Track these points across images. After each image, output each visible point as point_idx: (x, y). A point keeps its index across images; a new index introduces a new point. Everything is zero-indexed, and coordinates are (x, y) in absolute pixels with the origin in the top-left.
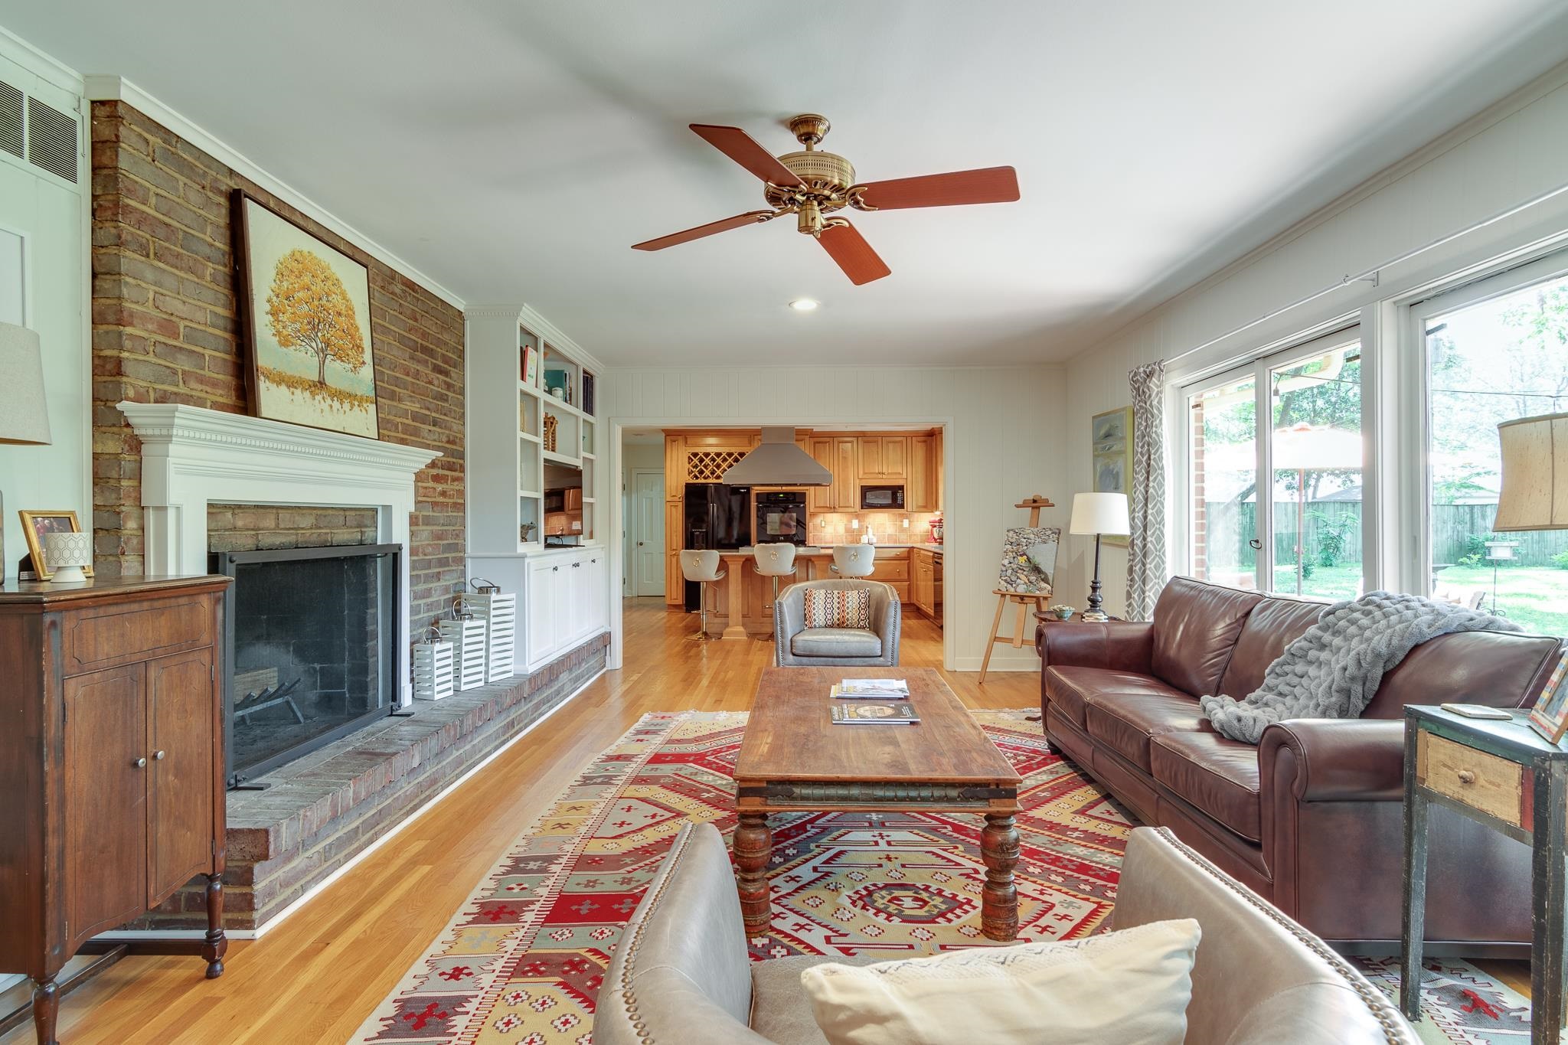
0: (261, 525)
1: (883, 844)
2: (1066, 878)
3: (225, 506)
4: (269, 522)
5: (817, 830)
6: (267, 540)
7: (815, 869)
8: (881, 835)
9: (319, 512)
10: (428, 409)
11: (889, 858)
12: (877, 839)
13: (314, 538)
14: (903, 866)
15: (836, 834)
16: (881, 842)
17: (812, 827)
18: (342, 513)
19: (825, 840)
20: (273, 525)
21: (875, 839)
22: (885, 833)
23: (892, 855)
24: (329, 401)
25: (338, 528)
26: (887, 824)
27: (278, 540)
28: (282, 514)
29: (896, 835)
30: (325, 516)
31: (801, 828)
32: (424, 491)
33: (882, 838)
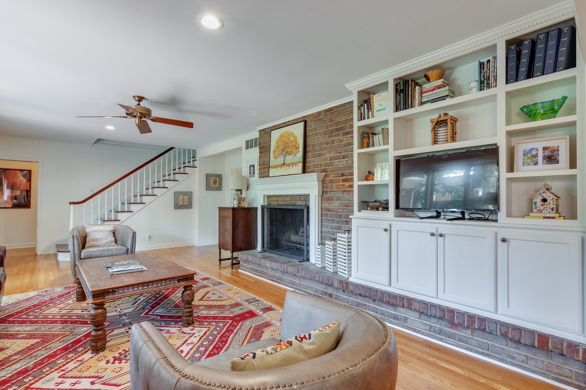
0: (279, 200)
1: (119, 310)
2: (47, 318)
3: (272, 196)
4: (280, 199)
5: (146, 308)
6: (280, 203)
7: (140, 299)
8: (120, 312)
9: (292, 196)
10: (340, 153)
11: (116, 307)
12: (121, 311)
13: (291, 203)
14: (110, 306)
15: (138, 308)
16: (120, 310)
17: (149, 308)
18: (299, 196)
19: (141, 306)
20: (281, 200)
21: (122, 311)
22: (119, 313)
23: (115, 308)
24: (286, 168)
25: (297, 201)
26: (118, 316)
27: (282, 203)
28: (283, 197)
29: (114, 313)
30: (294, 197)
31: (153, 307)
32: (337, 186)
33: (119, 312)
